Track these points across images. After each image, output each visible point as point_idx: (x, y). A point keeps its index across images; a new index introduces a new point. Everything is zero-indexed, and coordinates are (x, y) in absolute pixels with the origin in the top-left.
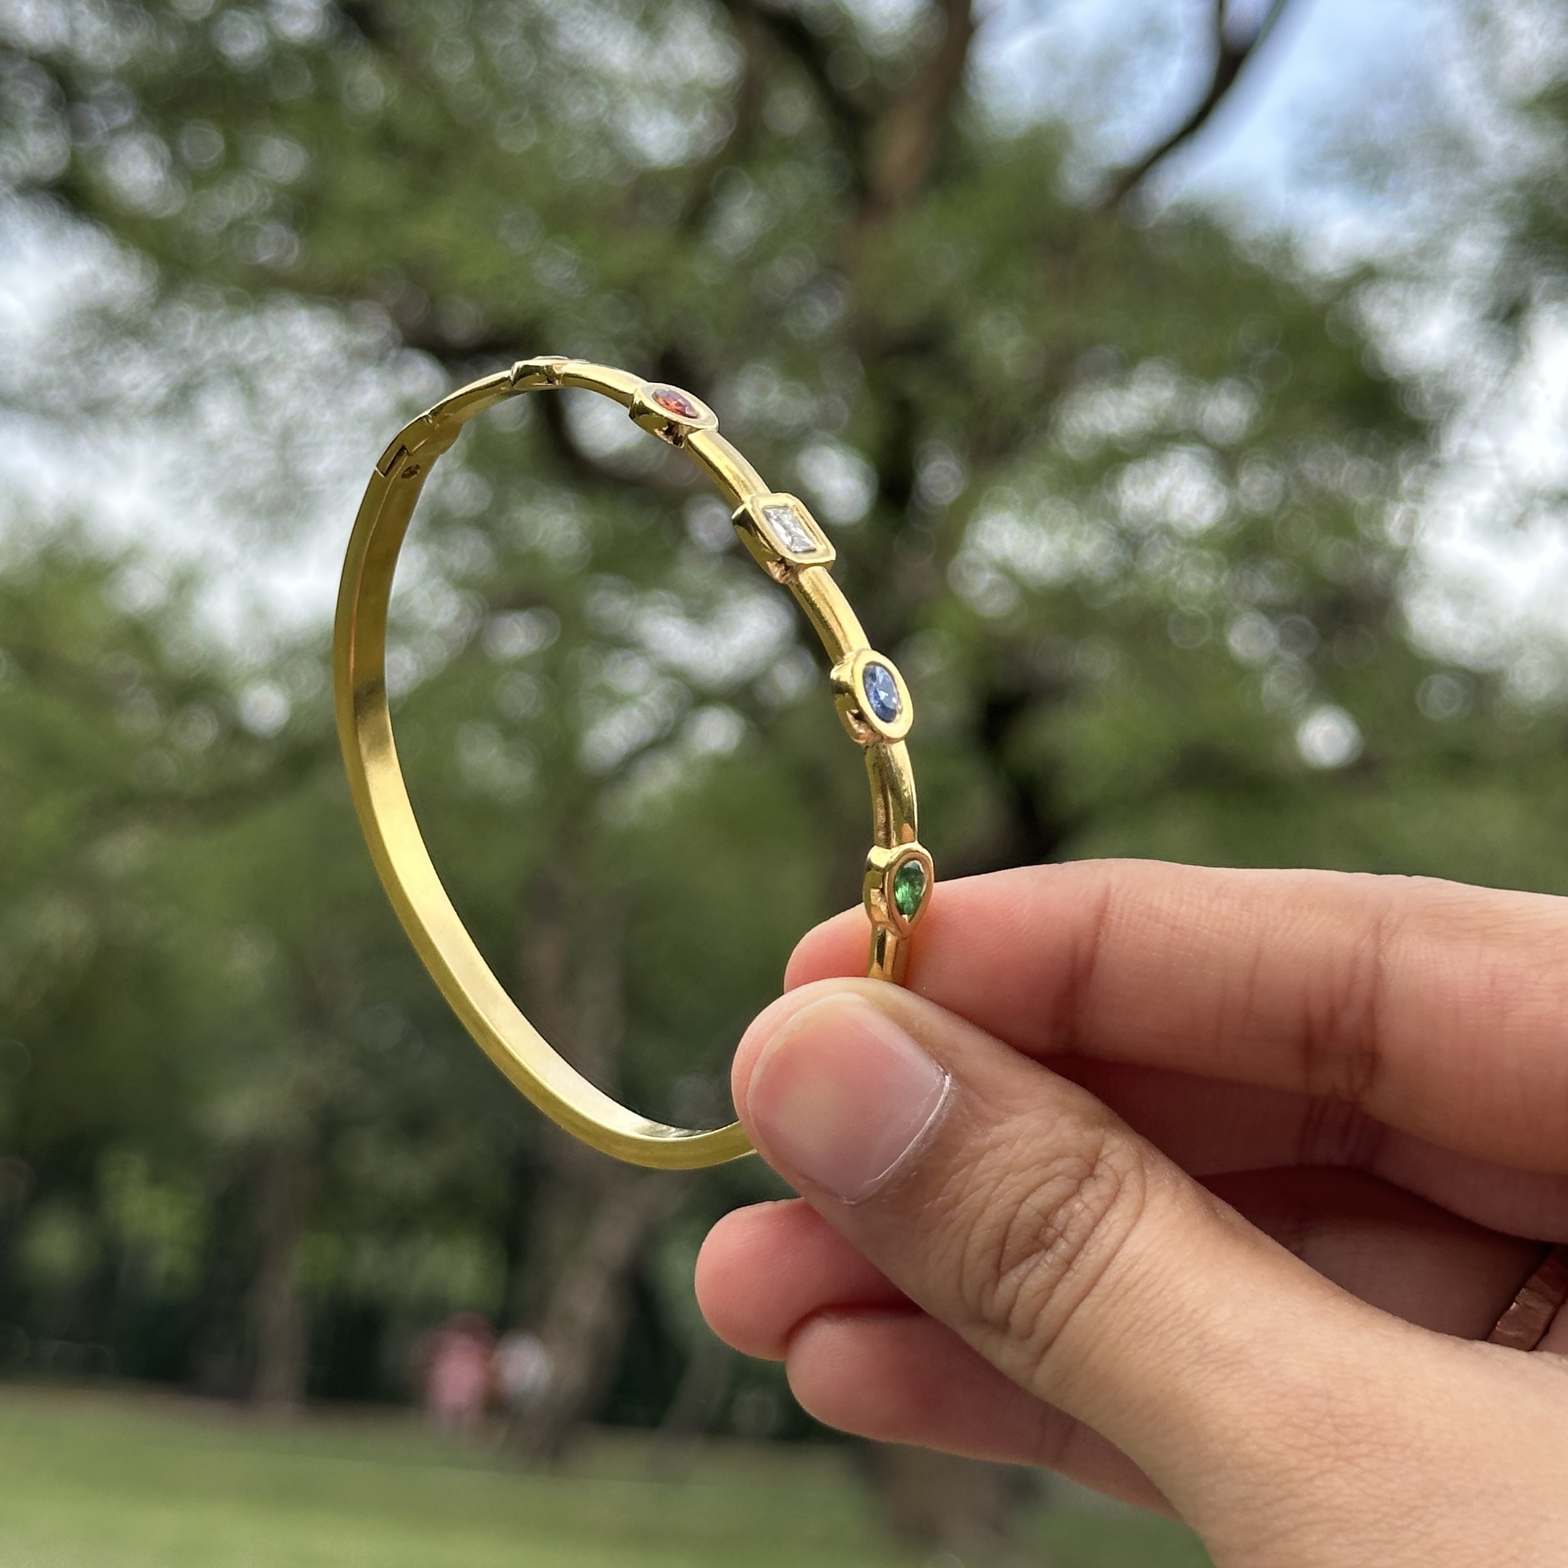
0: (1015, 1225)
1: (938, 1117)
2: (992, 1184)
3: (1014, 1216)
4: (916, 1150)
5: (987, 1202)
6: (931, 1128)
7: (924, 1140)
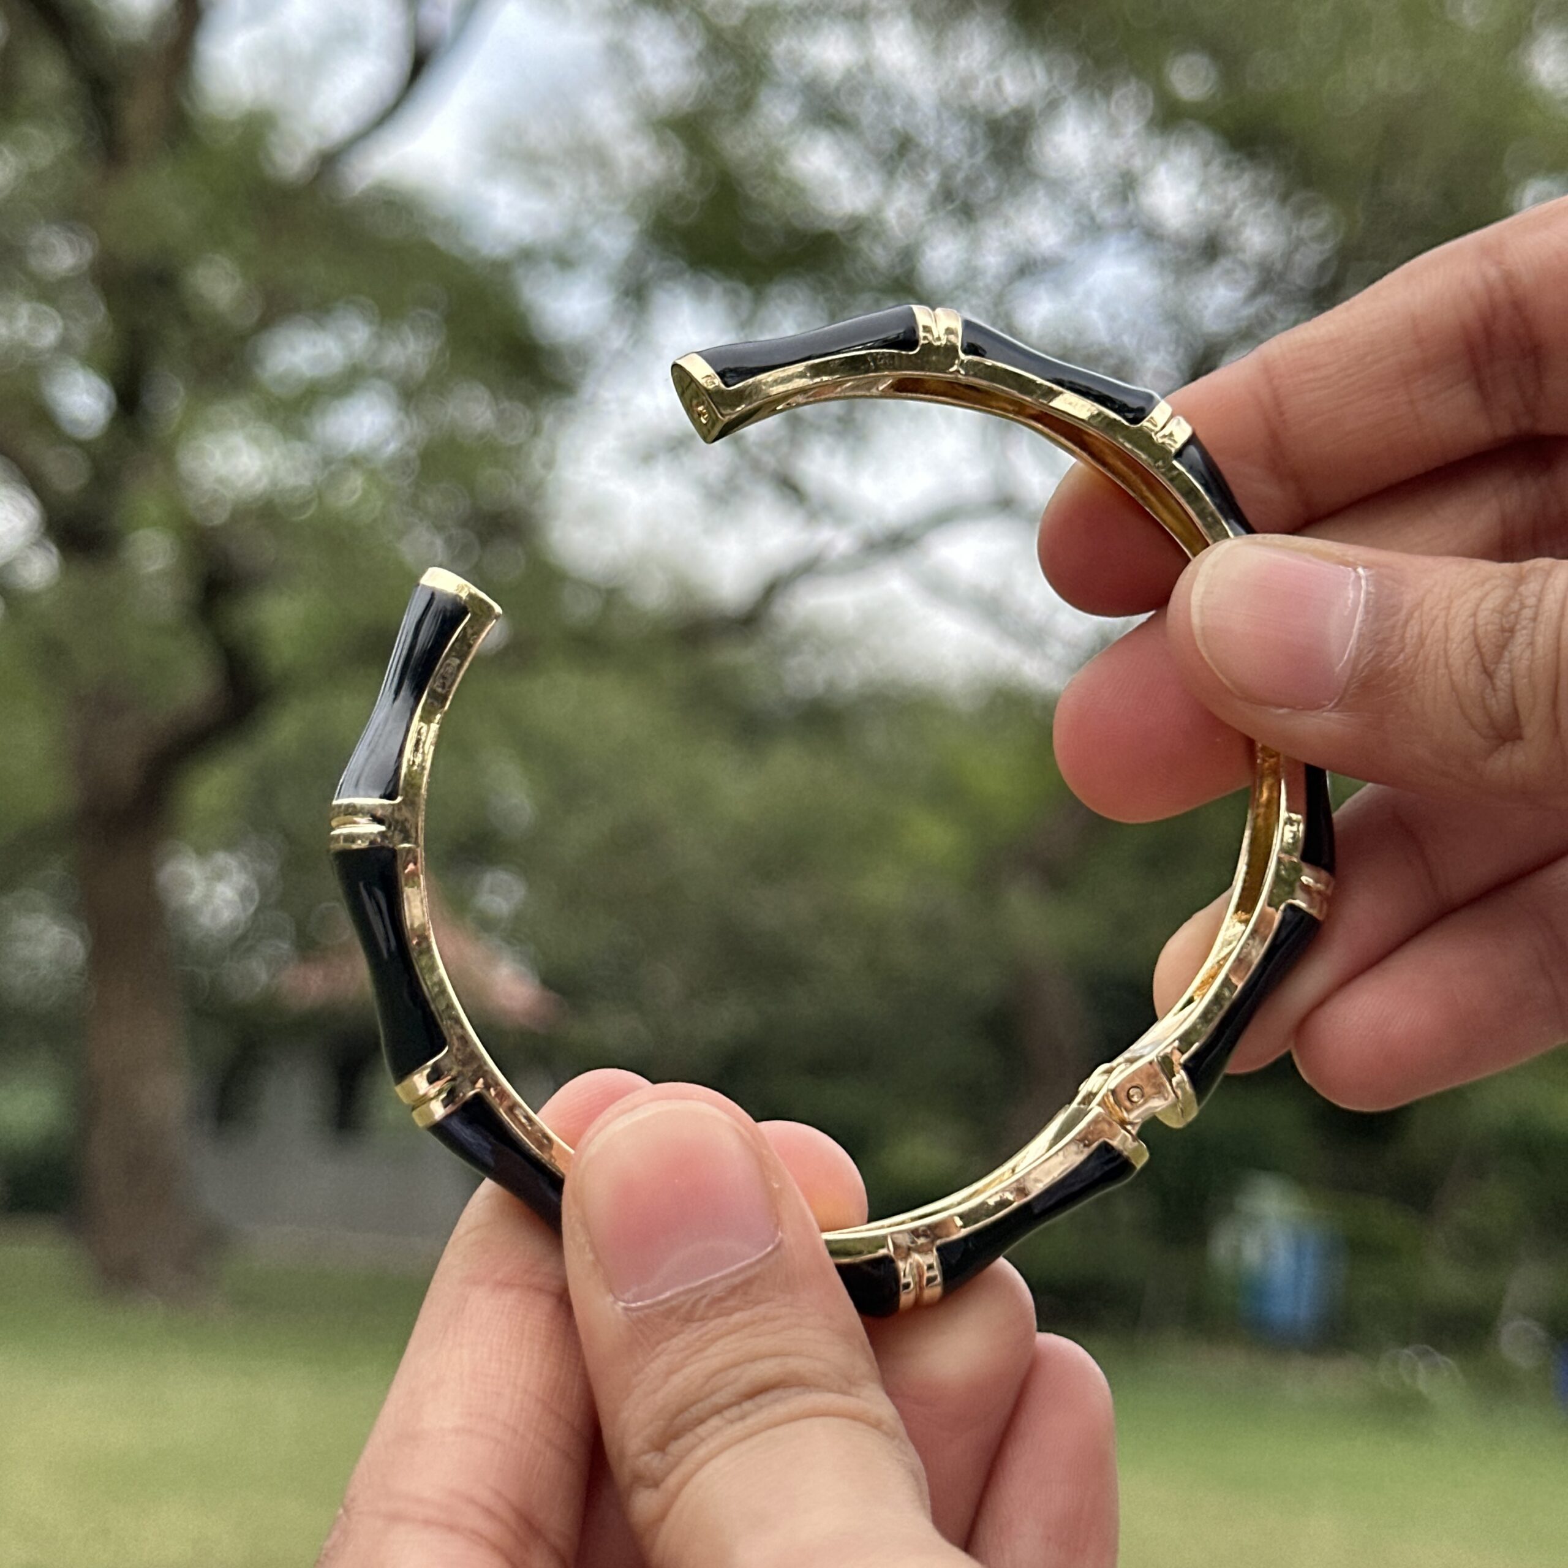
0: (1480, 631)
1: (1368, 593)
2: (1443, 613)
3: (1475, 625)
4: (1363, 621)
5: (1446, 626)
6: (1367, 601)
7: (1367, 612)
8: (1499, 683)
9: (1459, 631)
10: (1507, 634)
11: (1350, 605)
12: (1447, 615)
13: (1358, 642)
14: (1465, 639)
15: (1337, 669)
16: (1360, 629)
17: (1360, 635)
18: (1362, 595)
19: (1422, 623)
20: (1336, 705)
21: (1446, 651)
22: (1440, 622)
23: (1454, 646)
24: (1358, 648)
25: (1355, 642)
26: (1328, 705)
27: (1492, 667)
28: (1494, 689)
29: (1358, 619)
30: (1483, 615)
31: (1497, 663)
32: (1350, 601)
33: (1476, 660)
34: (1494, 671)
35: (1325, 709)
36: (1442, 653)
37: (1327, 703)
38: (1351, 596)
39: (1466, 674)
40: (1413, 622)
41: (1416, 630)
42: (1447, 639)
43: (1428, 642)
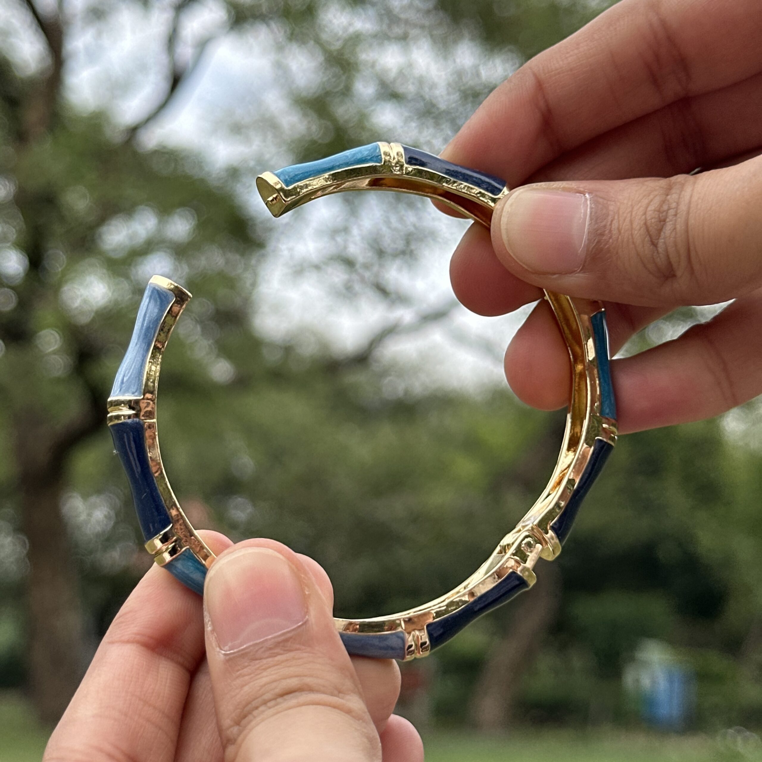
8: (660, 250)
9: (638, 224)
10: (662, 223)
11: (582, 217)
12: (631, 215)
13: (588, 236)
14: (641, 228)
15: (579, 252)
16: (588, 229)
17: (589, 232)
18: (589, 210)
19: (619, 221)
20: (581, 271)
21: (632, 235)
22: (628, 220)
23: (636, 232)
24: (588, 240)
25: (587, 236)
26: (578, 270)
27: (656, 241)
28: (658, 252)
29: (587, 223)
30: (650, 214)
31: (658, 239)
32: (582, 215)
33: (648, 239)
34: (657, 243)
35: (576, 272)
36: (630, 237)
37: (576, 269)
38: (583, 211)
39: (643, 246)
40: (614, 222)
41: (617, 225)
42: (632, 228)
43: (622, 231)
